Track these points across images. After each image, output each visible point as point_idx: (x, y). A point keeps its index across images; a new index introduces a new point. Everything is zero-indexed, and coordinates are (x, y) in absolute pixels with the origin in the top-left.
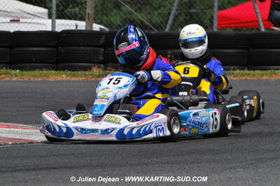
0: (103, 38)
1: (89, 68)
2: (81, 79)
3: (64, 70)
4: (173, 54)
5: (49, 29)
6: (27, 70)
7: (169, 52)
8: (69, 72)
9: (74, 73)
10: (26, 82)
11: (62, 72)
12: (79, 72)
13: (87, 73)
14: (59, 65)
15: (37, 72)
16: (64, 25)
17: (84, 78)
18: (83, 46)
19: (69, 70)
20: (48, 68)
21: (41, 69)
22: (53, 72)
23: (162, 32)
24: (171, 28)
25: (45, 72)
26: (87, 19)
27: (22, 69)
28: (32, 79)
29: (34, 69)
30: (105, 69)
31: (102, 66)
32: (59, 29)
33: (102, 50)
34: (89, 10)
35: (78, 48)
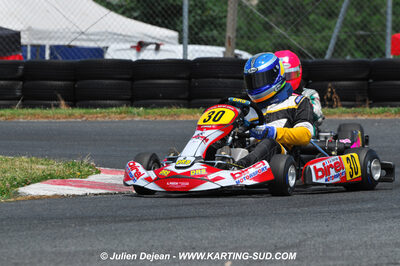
3: (198, 108)
4: (335, 87)
5: (180, 56)
6: (152, 108)
7: (330, 85)
10: (151, 122)
11: (196, 110)
14: (193, 102)
15: (165, 110)
16: (197, 52)
18: (222, 77)
19: (204, 107)
20: (178, 105)
21: (169, 106)
22: (184, 110)
23: (320, 60)
24: (333, 54)
25: (175, 110)
26: (227, 44)
27: (146, 106)
28: (159, 119)
29: (161, 106)
32: (191, 57)
34: (230, 33)
35: (216, 80)
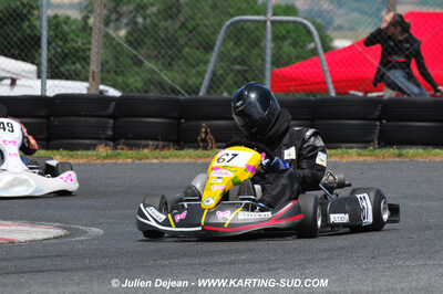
0: (112, 105)
1: (94, 147)
2: (81, 161)
3: (58, 149)
4: (210, 127)
5: (38, 92)
7: (204, 124)
8: (65, 152)
9: (71, 153)
11: (55, 152)
12: (79, 153)
13: (90, 153)
14: (52, 142)
16: (57, 87)
17: (85, 160)
18: (85, 116)
19: (65, 149)
22: (43, 152)
23: (194, 96)
24: (208, 92)
26: (91, 79)
30: (115, 148)
31: (111, 144)
32: (50, 93)
33: (111, 121)
34: (94, 67)
35: (78, 119)
